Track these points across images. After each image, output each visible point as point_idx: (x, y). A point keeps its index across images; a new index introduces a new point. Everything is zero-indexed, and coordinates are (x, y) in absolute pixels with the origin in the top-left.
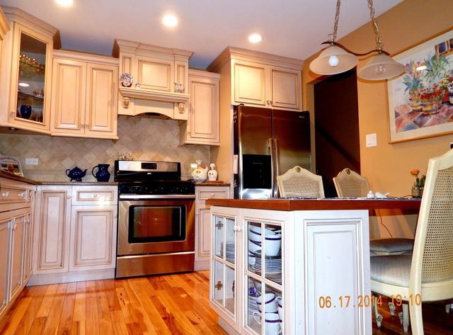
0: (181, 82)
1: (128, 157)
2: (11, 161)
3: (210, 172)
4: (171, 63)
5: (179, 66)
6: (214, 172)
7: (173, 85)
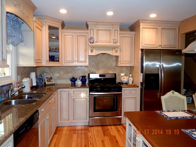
0: (116, 38)
1: (94, 72)
2: (49, 75)
3: (130, 78)
4: (112, 29)
5: (115, 30)
6: (131, 79)
7: (112, 40)
